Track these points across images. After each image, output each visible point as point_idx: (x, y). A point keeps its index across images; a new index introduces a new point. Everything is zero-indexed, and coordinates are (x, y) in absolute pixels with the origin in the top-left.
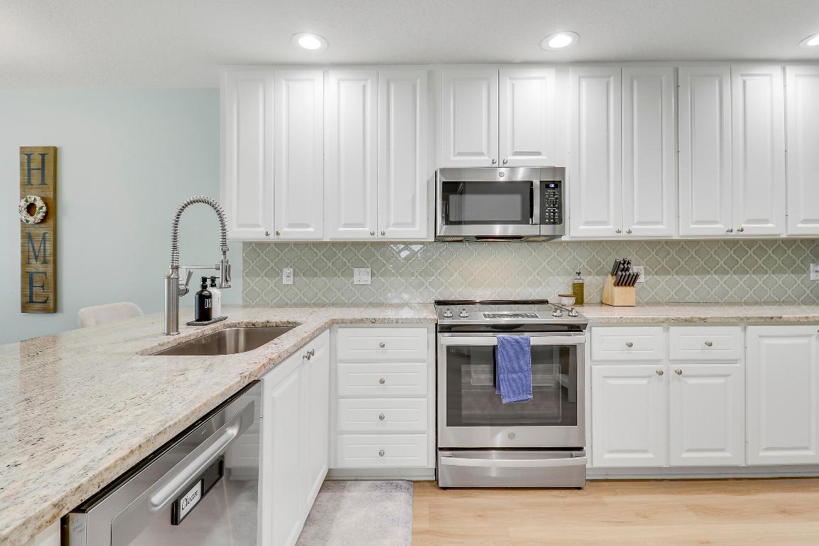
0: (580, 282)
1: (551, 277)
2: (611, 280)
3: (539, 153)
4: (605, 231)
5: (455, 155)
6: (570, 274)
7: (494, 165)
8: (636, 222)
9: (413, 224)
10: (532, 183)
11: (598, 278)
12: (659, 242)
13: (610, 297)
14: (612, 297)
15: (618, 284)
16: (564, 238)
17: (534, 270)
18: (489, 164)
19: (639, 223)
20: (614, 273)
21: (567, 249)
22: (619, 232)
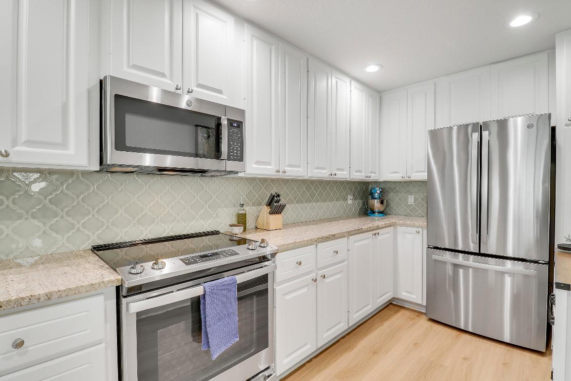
0: (243, 212)
1: (220, 209)
2: (267, 209)
3: (220, 92)
4: (268, 170)
5: (129, 67)
6: (235, 206)
7: (178, 91)
8: (287, 164)
9: (64, 145)
10: (219, 119)
11: (253, 207)
12: (298, 180)
13: (265, 224)
14: (267, 223)
15: (271, 213)
16: (240, 175)
17: (206, 203)
18: (173, 90)
19: (289, 166)
20: (269, 204)
21: (232, 184)
22: (278, 171)
